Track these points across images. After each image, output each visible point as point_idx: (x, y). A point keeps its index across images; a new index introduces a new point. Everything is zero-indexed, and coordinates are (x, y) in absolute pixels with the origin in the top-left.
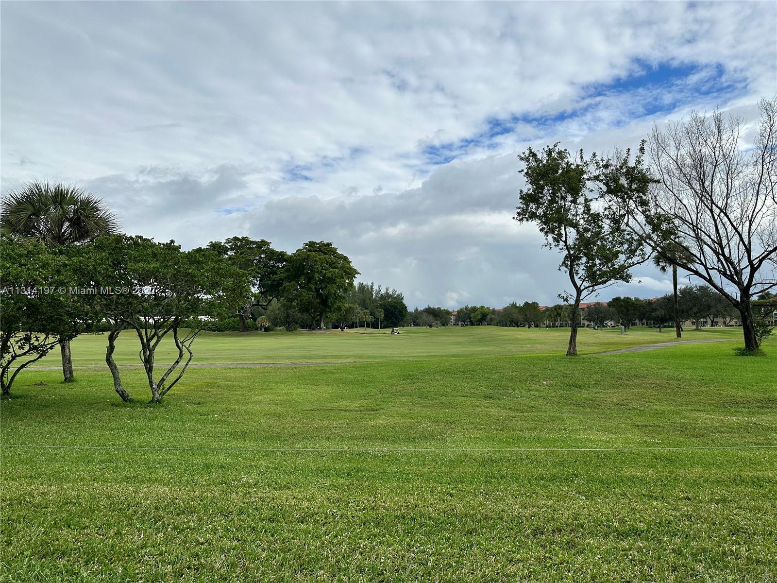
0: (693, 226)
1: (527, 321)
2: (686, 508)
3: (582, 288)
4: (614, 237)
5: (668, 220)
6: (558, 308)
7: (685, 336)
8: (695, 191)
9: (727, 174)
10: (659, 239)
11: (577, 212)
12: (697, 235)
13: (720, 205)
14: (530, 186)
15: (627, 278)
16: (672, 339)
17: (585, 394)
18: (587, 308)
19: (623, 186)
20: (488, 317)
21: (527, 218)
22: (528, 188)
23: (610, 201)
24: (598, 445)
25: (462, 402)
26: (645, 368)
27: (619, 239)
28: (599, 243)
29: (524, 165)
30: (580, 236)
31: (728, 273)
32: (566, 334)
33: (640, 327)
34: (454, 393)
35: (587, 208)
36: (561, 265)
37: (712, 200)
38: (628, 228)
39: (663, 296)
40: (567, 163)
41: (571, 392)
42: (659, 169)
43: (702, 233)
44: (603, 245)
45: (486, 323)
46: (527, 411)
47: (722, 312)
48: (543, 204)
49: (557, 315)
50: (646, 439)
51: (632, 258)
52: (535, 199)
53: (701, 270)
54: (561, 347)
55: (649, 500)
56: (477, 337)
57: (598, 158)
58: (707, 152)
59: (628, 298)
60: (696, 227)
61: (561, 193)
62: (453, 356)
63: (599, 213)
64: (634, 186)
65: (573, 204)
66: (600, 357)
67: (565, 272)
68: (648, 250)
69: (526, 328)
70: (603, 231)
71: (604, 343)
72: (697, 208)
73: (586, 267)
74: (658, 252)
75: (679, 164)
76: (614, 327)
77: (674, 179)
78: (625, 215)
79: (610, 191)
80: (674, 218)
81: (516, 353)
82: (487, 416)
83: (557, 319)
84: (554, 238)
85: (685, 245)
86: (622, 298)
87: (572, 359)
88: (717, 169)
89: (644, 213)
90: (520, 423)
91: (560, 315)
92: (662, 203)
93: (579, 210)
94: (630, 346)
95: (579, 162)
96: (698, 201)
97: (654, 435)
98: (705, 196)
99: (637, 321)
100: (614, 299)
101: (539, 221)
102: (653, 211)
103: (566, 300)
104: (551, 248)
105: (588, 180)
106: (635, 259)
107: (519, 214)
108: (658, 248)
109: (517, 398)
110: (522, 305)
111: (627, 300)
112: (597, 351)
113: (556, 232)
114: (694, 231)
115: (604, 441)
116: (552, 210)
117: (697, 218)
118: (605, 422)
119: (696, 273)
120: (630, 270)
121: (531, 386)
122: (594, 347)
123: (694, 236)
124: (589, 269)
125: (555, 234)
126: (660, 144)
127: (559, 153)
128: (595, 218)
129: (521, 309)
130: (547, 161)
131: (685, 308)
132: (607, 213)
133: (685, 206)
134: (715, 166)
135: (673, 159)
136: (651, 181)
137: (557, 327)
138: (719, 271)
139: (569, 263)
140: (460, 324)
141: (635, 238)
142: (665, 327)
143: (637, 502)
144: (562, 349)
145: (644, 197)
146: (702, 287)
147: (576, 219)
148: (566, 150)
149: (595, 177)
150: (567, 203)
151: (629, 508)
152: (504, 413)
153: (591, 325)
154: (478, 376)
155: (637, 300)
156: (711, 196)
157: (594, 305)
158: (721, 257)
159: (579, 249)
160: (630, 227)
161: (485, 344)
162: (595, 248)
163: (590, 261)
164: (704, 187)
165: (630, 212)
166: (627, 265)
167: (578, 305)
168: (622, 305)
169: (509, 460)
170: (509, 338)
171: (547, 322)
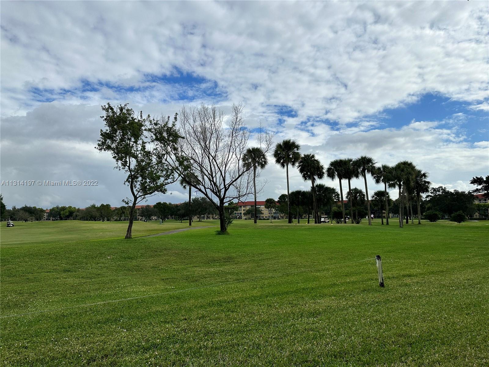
0: (200, 165)
1: (102, 217)
2: (183, 325)
3: (138, 196)
4: (158, 166)
5: (187, 160)
6: (123, 208)
7: (194, 224)
8: (202, 146)
9: (217, 139)
10: (182, 170)
11: (137, 149)
12: (201, 169)
13: (213, 155)
14: (108, 128)
15: (164, 191)
16: (187, 227)
17: (134, 263)
18: (141, 208)
19: (164, 137)
20: (74, 214)
21: (105, 149)
22: (106, 129)
23: (157, 145)
24: (138, 294)
25: (45, 277)
26: (170, 244)
27: (161, 168)
28: (149, 169)
29: (104, 114)
30: (138, 164)
31: (215, 191)
32: (126, 225)
33: (171, 220)
34: (40, 271)
35: (144, 148)
36: (126, 181)
37: (209, 152)
38: (166, 162)
39: (184, 202)
40: (132, 118)
41: (126, 262)
42: (185, 131)
43: (204, 169)
44: (152, 171)
45: (72, 218)
46: (94, 278)
47: (212, 212)
48: (116, 141)
49: (122, 213)
50: (167, 286)
51: (167, 180)
52: (111, 137)
53: (202, 188)
54: (123, 234)
55: (164, 324)
56: (64, 228)
57: (151, 119)
58: (208, 126)
59: (165, 203)
60: (201, 165)
61: (128, 136)
62: (43, 243)
63: (150, 151)
64: (171, 139)
65: (135, 144)
66: (145, 239)
67: (128, 186)
68: (176, 175)
69: (101, 222)
70: (152, 162)
71: (149, 230)
72: (202, 155)
73: (140, 183)
74: (182, 177)
75: (195, 130)
76: (156, 220)
77: (192, 138)
78: (165, 154)
79: (157, 139)
80: (191, 159)
81: (92, 239)
82: (64, 285)
83: (122, 215)
84: (122, 164)
85: (196, 174)
86: (162, 203)
87: (128, 241)
88: (212, 136)
89: (175, 154)
90: (89, 286)
91: (124, 212)
92: (185, 150)
93: (139, 148)
94: (164, 231)
95: (140, 118)
96: (203, 151)
97: (172, 284)
98: (206, 149)
99: (169, 216)
100: (157, 203)
101: (113, 152)
102: (180, 154)
103: (127, 203)
104: (120, 170)
105: (145, 130)
106: (169, 181)
107: (99, 145)
108: (182, 175)
109: (88, 270)
110: (99, 206)
111: (165, 204)
112: (144, 235)
113: (123, 160)
114: (200, 167)
115: (143, 291)
116: (121, 145)
117: (202, 161)
118: (144, 279)
119: (200, 190)
120: (166, 187)
121: (99, 261)
122: (143, 233)
123: (200, 170)
124: (142, 185)
125: (123, 161)
126: (186, 118)
127: (128, 110)
128: (148, 154)
129: (98, 209)
130: (120, 114)
131: (195, 210)
132: (154, 152)
133: (196, 153)
134: (212, 134)
135: (192, 127)
136: (180, 137)
137: (122, 220)
138: (211, 190)
139: (131, 180)
140: (51, 219)
141: (170, 168)
142: (184, 220)
143: (158, 327)
144: (123, 235)
145: (176, 146)
146: (203, 198)
147: (137, 154)
148: (132, 109)
149: (149, 129)
150: (131, 143)
151: (152, 332)
152: (77, 281)
153: (143, 219)
154: (61, 256)
155: (170, 204)
156: (209, 150)
157: (146, 207)
158: (212, 183)
159: (137, 172)
160: (167, 162)
161: (70, 233)
162: (147, 172)
163: (143, 180)
164: (206, 144)
165: (168, 153)
166: (164, 184)
167: (135, 207)
168: (161, 207)
169: (77, 314)
170: (88, 228)
171: (115, 218)
